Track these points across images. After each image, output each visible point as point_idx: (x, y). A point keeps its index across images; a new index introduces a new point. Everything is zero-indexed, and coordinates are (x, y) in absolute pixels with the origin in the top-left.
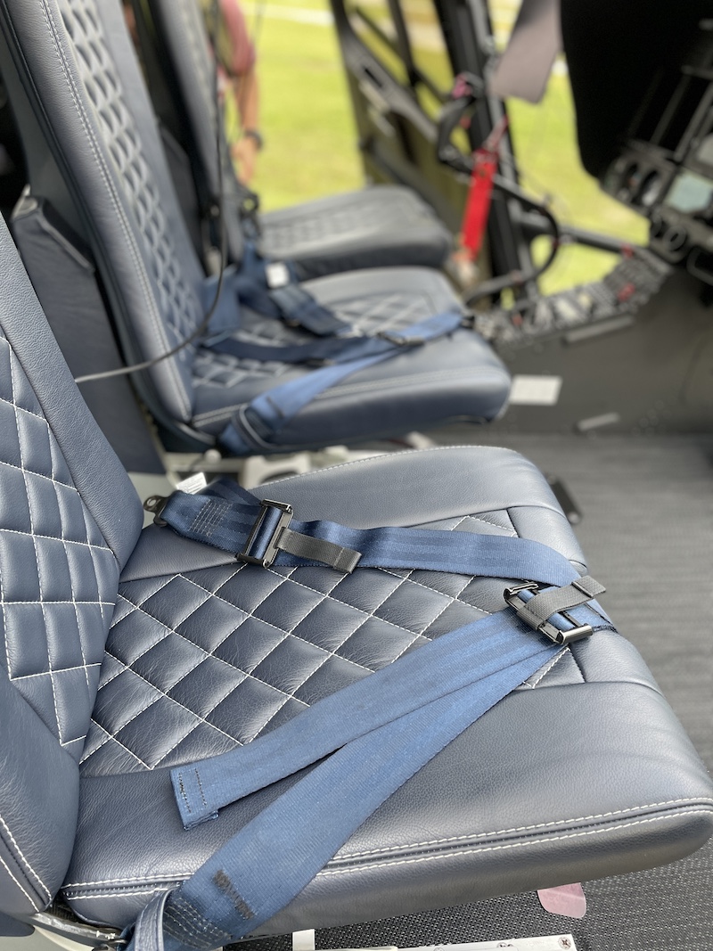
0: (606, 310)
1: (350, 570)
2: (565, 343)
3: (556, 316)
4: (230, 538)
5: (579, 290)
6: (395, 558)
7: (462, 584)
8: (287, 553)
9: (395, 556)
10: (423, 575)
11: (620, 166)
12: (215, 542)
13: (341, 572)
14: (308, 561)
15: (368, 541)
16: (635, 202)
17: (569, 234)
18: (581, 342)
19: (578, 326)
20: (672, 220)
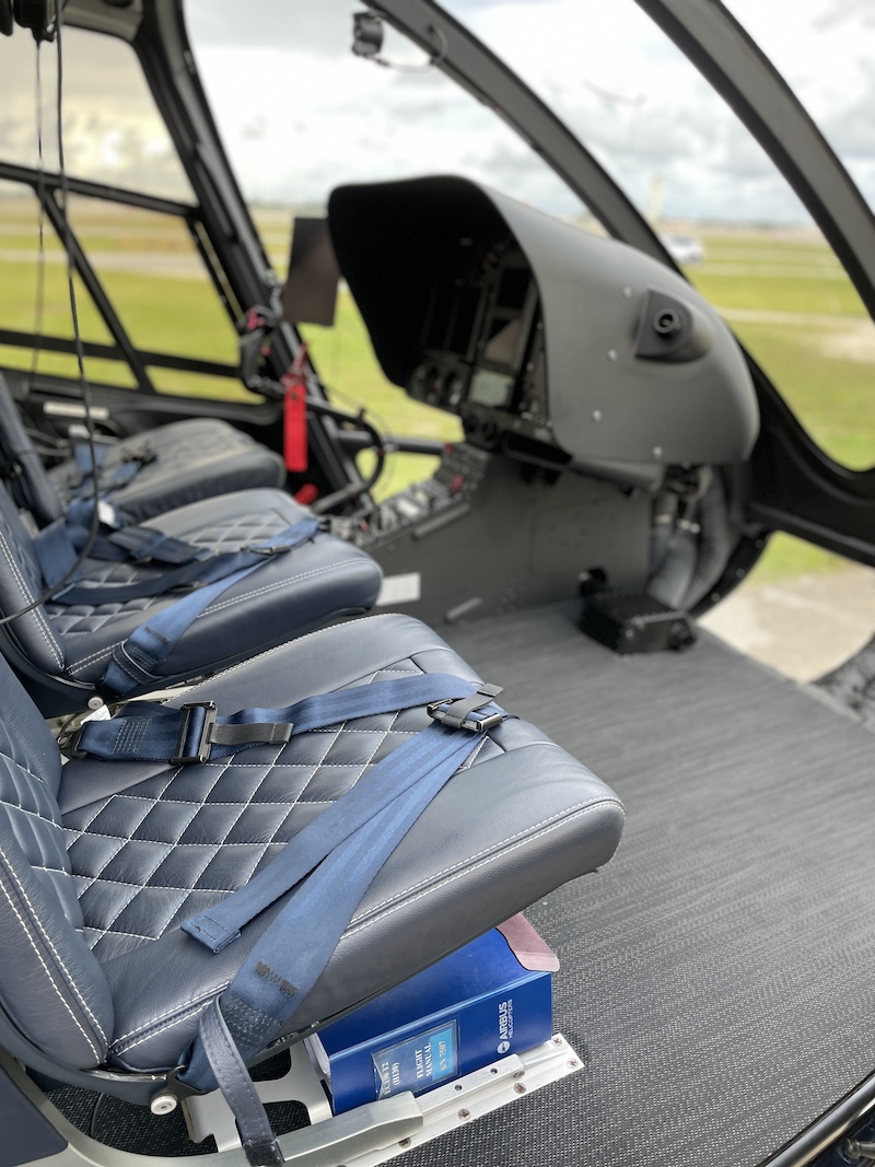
0: (443, 502)
1: (287, 739)
2: (414, 538)
3: (400, 515)
4: (158, 749)
5: (414, 489)
6: (324, 718)
7: (390, 720)
8: (220, 745)
9: (324, 716)
10: (356, 722)
11: (421, 373)
12: (145, 756)
13: (278, 744)
14: (244, 745)
15: (296, 713)
16: (442, 404)
17: (390, 442)
18: (429, 535)
19: (422, 521)
20: (480, 413)
